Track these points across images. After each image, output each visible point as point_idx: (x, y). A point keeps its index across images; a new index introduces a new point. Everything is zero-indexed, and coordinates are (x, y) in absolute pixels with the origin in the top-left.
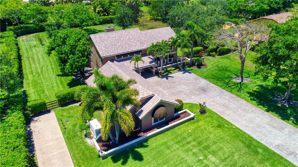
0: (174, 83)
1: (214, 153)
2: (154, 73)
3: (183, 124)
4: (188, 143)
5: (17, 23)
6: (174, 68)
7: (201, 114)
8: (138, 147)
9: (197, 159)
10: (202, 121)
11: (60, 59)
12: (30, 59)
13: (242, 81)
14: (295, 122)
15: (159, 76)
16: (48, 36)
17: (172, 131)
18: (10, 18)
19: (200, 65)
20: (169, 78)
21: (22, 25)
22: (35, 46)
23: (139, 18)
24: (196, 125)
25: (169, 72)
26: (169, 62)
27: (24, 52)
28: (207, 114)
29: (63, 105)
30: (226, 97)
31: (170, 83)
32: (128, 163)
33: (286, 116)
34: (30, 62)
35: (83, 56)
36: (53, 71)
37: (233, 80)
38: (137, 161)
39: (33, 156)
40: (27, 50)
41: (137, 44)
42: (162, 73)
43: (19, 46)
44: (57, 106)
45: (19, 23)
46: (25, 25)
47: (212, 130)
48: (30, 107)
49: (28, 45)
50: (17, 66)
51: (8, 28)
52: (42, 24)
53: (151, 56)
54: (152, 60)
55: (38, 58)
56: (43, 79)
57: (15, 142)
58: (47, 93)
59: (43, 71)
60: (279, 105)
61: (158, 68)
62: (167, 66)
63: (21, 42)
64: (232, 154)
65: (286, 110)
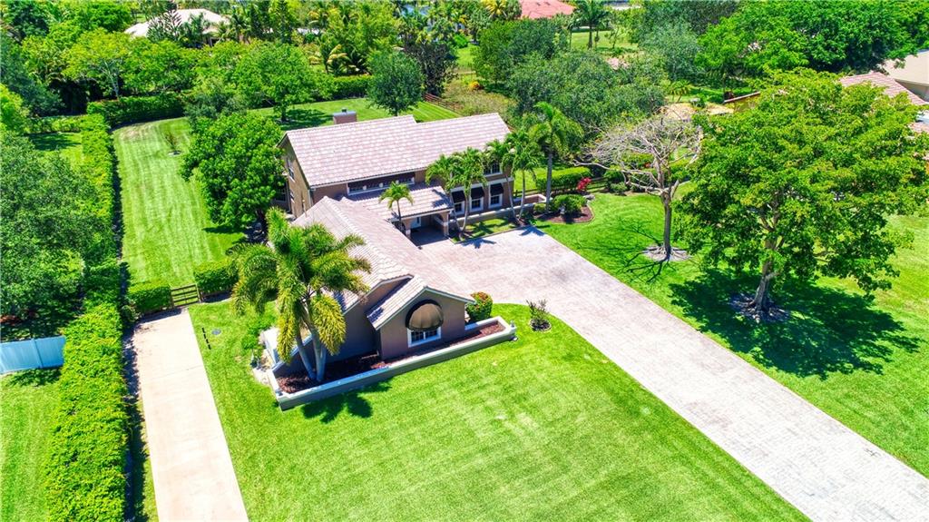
0: (491, 257)
1: (533, 410)
2: (446, 232)
3: (484, 350)
4: (483, 387)
5: (114, 93)
6: (503, 221)
7: (534, 330)
8: (366, 391)
9: (492, 418)
10: (532, 346)
11: (211, 188)
12: (143, 188)
13: (668, 257)
14: (761, 357)
15: (458, 240)
16: (191, 130)
17: (451, 362)
18: (98, 79)
19: (572, 215)
20: (483, 245)
21: (127, 99)
22: (156, 155)
23: (444, 84)
24: (513, 352)
25: (487, 230)
26: (492, 203)
27: (128, 170)
28: (550, 331)
29: (210, 298)
30: (612, 295)
31: (481, 255)
32: (336, 420)
33: (745, 342)
34: (141, 196)
35: (265, 182)
36: (196, 220)
37: (644, 255)
38: (356, 417)
39: (135, 400)
40: (136, 165)
41: (405, 156)
42: (468, 233)
43: (116, 153)
44: (196, 299)
45: (119, 94)
46: (135, 100)
47: (547, 363)
48: (133, 297)
49: (139, 151)
50: (108, 203)
51: (92, 105)
52: (180, 96)
53: (439, 189)
54: (440, 198)
55: (162, 187)
56: (168, 239)
57: (98, 361)
58: (176, 269)
59: (173, 218)
60: (739, 318)
61: (458, 219)
62: (483, 214)
63: (123, 144)
64: (574, 413)
65: (752, 329)
